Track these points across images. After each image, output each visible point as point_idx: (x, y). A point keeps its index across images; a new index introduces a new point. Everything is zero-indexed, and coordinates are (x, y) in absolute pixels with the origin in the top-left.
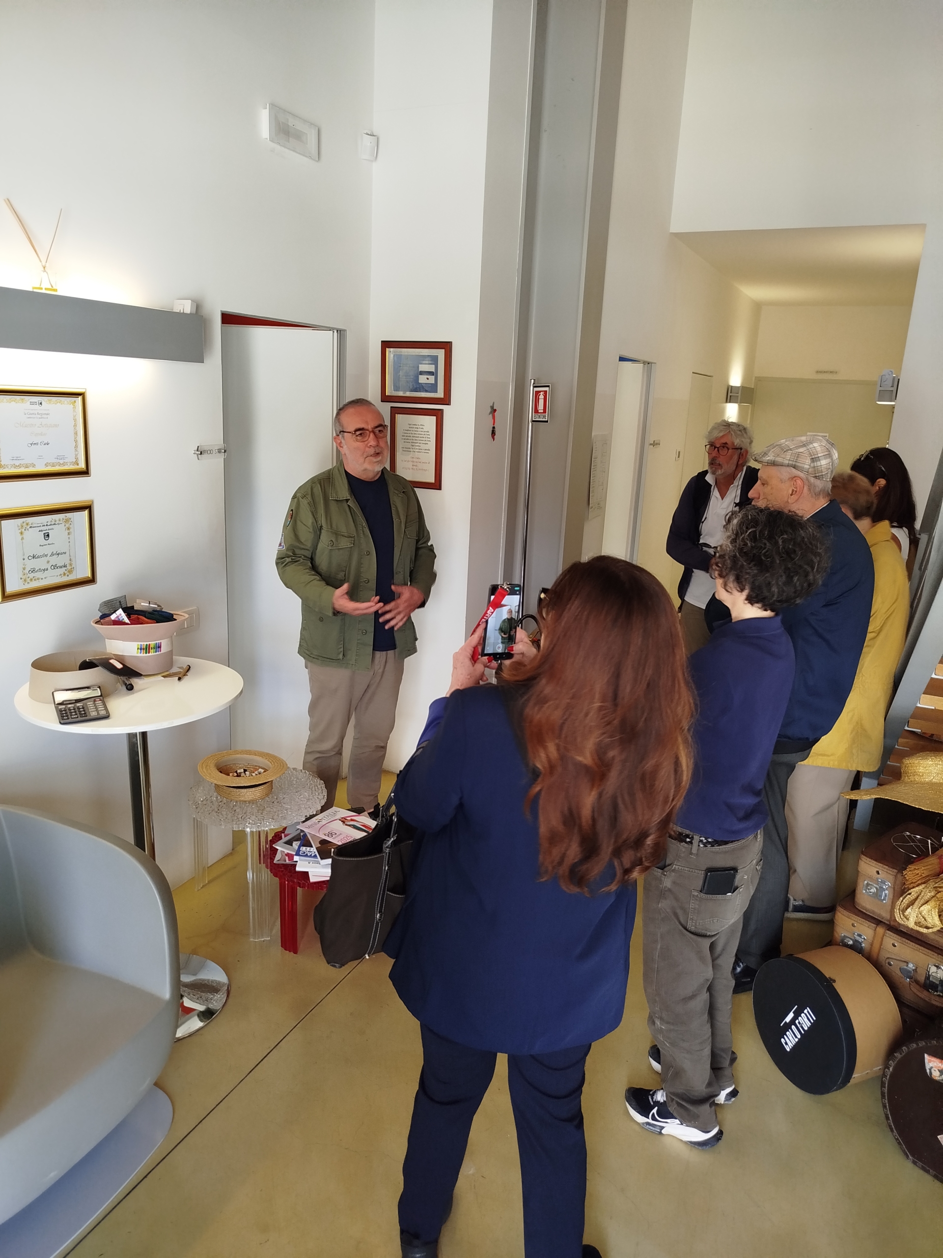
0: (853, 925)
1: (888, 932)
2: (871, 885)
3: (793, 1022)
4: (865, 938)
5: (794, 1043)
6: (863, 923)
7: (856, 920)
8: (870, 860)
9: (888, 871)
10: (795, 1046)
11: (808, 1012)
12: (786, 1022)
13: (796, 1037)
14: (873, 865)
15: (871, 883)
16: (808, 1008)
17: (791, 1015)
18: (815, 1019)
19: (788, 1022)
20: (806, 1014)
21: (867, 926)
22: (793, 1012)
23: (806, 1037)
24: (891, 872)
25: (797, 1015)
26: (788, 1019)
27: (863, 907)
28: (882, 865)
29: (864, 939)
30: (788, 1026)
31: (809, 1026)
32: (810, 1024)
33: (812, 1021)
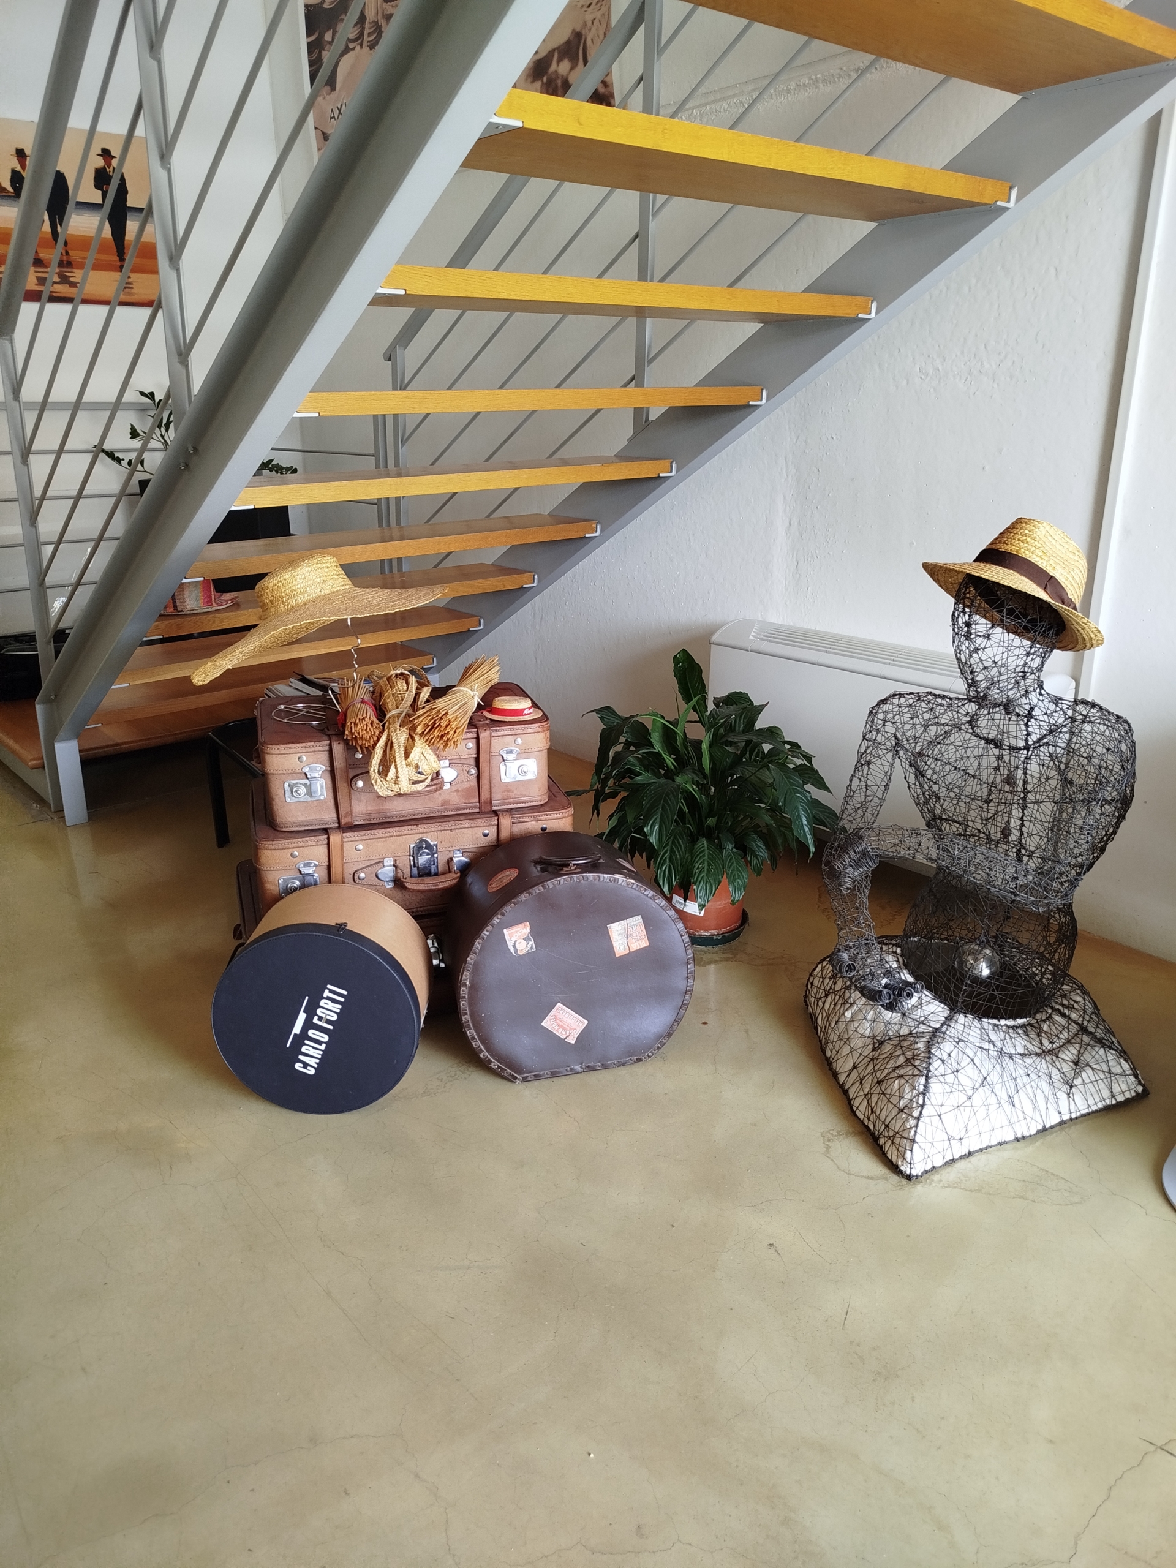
0: (292, 855)
1: (345, 834)
2: (297, 783)
3: (308, 1025)
4: (317, 863)
5: (318, 1054)
6: (307, 844)
7: (293, 845)
8: (284, 746)
9: (317, 749)
10: (323, 1061)
11: (331, 991)
12: (295, 1034)
13: (320, 1043)
14: (291, 751)
15: (295, 782)
16: (329, 986)
17: (302, 1017)
18: (345, 993)
19: (298, 1032)
20: (328, 998)
21: (314, 843)
22: (304, 1012)
23: (339, 1031)
24: (320, 749)
25: (311, 1012)
26: (297, 1029)
27: (294, 824)
28: (304, 744)
29: (315, 865)
30: (303, 1037)
31: (338, 1011)
32: (340, 1007)
33: (342, 1000)
